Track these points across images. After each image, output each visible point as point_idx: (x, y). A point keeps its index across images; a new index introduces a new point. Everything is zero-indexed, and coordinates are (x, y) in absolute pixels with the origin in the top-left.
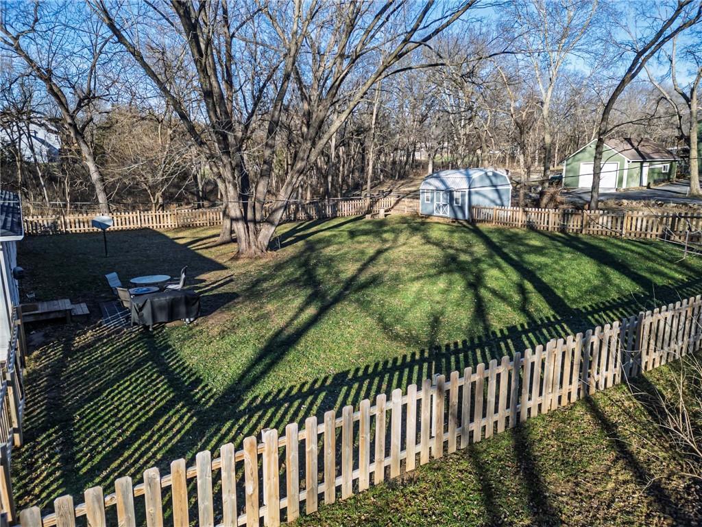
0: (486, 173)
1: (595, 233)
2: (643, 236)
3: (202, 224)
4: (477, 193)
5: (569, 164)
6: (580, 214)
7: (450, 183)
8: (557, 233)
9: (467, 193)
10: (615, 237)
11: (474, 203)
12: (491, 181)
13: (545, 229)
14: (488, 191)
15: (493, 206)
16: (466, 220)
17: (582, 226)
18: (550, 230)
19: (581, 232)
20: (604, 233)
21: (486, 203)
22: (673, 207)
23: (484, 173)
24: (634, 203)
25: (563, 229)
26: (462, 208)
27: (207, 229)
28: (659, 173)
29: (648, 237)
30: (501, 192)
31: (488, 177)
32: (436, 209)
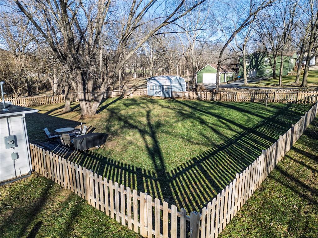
0: (177, 78)
1: (225, 100)
2: (244, 101)
3: (43, 104)
4: (174, 86)
5: (199, 74)
6: (219, 93)
7: (161, 82)
8: (210, 101)
9: (170, 86)
10: (234, 102)
11: (173, 90)
12: (178, 81)
13: (205, 100)
14: (177, 85)
15: (179, 91)
16: (170, 98)
17: (220, 98)
18: (207, 100)
19: (220, 100)
20: (229, 100)
21: (177, 90)
22: (243, 90)
23: (175, 78)
24: (229, 89)
25: (212, 99)
26: (168, 93)
27: (46, 106)
28: (230, 78)
29: (246, 101)
30: (182, 85)
31: (177, 79)
32: (156, 93)
